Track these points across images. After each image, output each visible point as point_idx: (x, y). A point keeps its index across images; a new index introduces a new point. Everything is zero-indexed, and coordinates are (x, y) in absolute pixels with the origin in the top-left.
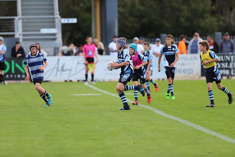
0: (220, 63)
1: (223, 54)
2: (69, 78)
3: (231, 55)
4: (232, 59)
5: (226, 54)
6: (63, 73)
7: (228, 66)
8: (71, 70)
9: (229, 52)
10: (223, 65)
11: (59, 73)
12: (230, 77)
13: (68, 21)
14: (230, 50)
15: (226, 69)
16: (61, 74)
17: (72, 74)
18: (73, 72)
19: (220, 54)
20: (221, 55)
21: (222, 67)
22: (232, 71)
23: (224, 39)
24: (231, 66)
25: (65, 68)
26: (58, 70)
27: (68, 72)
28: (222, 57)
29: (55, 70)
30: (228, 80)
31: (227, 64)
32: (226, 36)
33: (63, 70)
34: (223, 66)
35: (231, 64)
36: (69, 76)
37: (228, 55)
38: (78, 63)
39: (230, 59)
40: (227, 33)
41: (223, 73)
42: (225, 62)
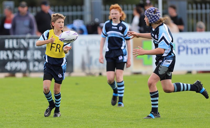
0: (11, 52)
1: (16, 36)
3: (30, 38)
4: (31, 45)
5: (21, 36)
7: (24, 56)
9: (26, 33)
10: (16, 54)
12: (27, 74)
14: (28, 29)
15: (21, 61)
19: (12, 36)
20: (13, 39)
21: (15, 58)
22: (31, 65)
23: (19, 12)
24: (29, 56)
28: (15, 41)
30: (25, 79)
31: (22, 52)
32: (23, 7)
34: (17, 57)
35: (29, 53)
37: (24, 39)
39: (28, 44)
40: (24, 3)
41: (16, 68)
42: (19, 49)
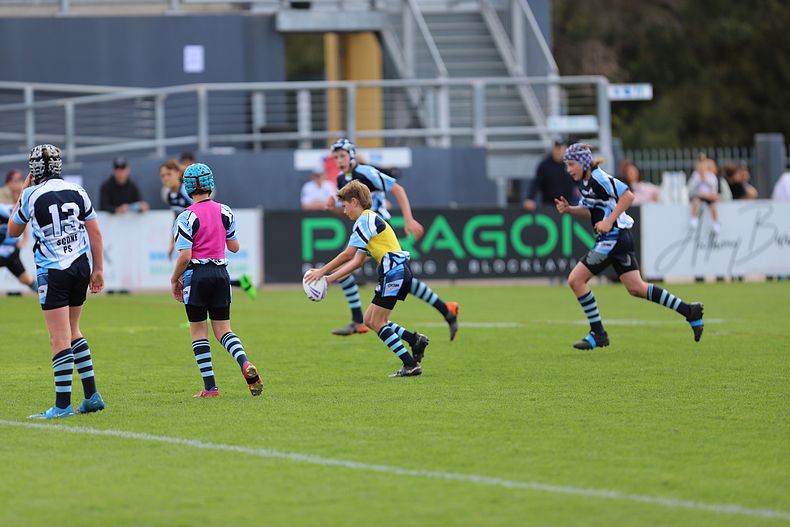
2: (730, 268)
6: (715, 254)
8: (736, 245)
11: (702, 253)
13: (627, 92)
16: (707, 258)
17: (739, 256)
18: (743, 251)
25: (719, 240)
26: (698, 246)
27: (727, 252)
29: (691, 246)
33: (713, 244)
36: (732, 262)
38: (758, 224)
